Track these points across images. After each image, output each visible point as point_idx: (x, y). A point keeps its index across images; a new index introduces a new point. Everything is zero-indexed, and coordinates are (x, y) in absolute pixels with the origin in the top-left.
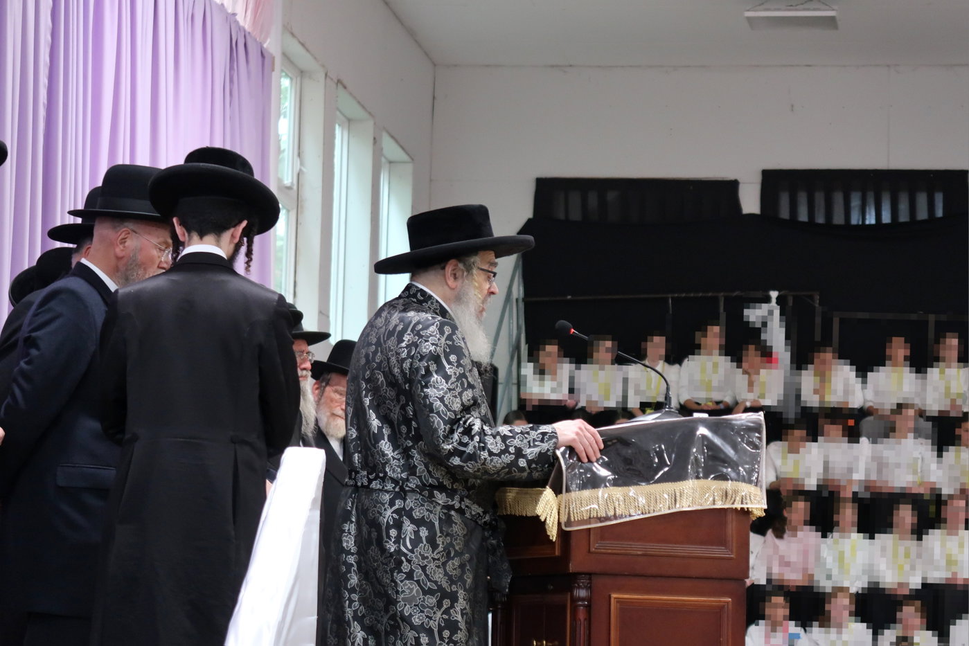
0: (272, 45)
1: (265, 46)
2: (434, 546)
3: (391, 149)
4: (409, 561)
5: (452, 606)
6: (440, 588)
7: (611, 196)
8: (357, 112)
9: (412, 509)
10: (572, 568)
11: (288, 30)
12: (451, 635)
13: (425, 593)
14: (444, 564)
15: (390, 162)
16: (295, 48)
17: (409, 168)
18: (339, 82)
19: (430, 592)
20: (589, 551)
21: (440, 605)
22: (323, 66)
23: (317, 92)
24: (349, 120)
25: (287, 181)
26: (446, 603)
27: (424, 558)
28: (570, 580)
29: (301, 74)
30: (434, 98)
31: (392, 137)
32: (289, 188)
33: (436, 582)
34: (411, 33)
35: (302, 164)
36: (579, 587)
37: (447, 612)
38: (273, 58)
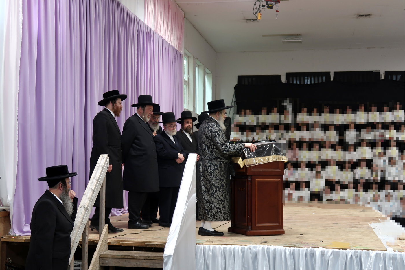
0: (182, 52)
1: (181, 53)
2: (218, 170)
3: (207, 71)
4: (213, 173)
5: (222, 182)
6: (220, 178)
7: (254, 79)
8: (200, 64)
9: (213, 163)
10: (247, 174)
11: (186, 48)
12: (223, 187)
13: (217, 179)
14: (220, 173)
15: (207, 73)
16: (187, 52)
17: (211, 74)
18: (196, 58)
19: (218, 179)
20: (251, 171)
21: (220, 182)
22: (193, 55)
23: (192, 61)
24: (199, 65)
25: (186, 80)
26: (221, 181)
27: (216, 173)
28: (247, 177)
29: (188, 57)
30: (216, 59)
31: (208, 68)
32: (187, 81)
33: (219, 177)
34: (211, 46)
35: (189, 76)
36: (249, 178)
37: (221, 183)
38: (183, 55)
